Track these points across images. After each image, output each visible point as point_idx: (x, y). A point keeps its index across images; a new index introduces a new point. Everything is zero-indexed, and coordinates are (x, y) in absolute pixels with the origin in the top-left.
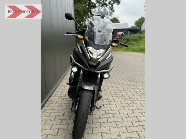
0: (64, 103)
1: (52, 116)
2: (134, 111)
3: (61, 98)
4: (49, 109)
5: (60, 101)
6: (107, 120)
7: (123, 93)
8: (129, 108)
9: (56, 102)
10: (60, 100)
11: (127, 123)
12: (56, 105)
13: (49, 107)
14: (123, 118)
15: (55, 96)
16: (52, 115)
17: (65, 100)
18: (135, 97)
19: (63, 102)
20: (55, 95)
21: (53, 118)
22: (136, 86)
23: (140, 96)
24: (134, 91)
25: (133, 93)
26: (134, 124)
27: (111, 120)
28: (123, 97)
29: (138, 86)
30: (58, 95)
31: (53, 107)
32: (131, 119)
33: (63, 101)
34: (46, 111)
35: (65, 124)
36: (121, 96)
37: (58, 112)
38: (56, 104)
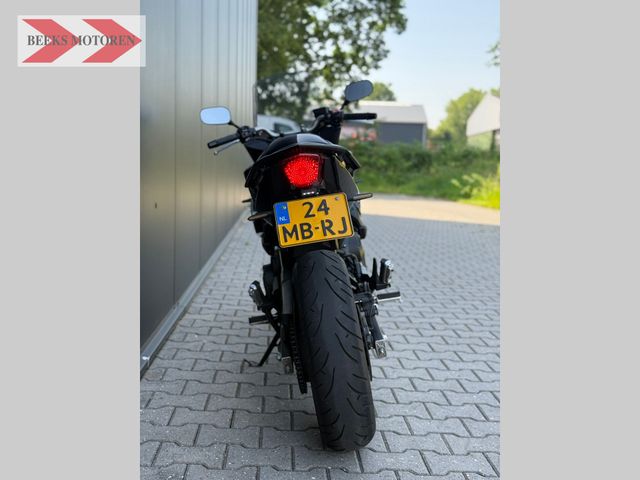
0: (238, 336)
1: (203, 371)
2: (480, 374)
3: (223, 318)
4: (189, 350)
5: (221, 328)
6: (394, 394)
7: (431, 321)
8: (461, 365)
9: (207, 330)
10: (219, 325)
11: (462, 408)
12: (211, 338)
13: (188, 342)
14: (448, 393)
15: (202, 312)
16: (203, 367)
17: (237, 325)
18: (475, 334)
19: (230, 332)
20: (201, 309)
21: (207, 377)
22: (474, 303)
23: (491, 332)
24: (468, 316)
25: (465, 322)
26: (487, 414)
27: (407, 396)
28: (432, 332)
29: (478, 302)
30: (210, 309)
31: (201, 344)
32: (475, 398)
33: (231, 328)
34: (179, 355)
35: (251, 397)
36: (428, 326)
37: (220, 360)
38: (208, 334)
